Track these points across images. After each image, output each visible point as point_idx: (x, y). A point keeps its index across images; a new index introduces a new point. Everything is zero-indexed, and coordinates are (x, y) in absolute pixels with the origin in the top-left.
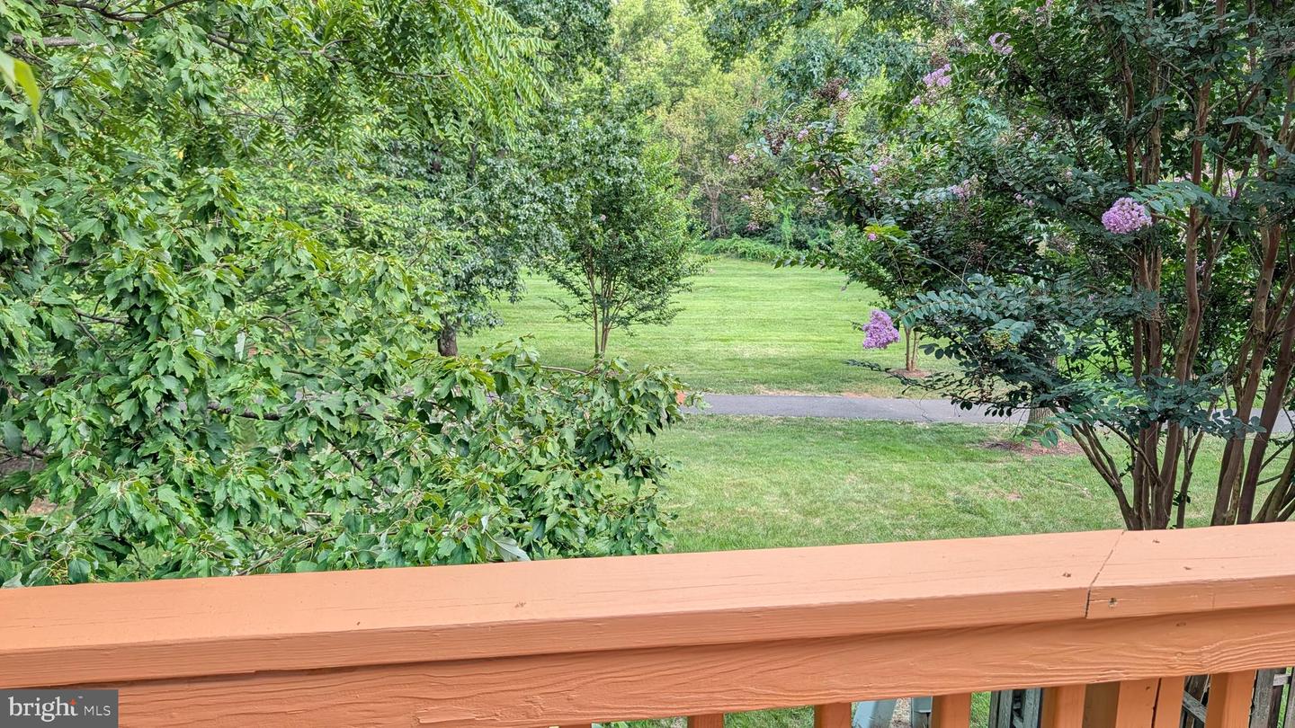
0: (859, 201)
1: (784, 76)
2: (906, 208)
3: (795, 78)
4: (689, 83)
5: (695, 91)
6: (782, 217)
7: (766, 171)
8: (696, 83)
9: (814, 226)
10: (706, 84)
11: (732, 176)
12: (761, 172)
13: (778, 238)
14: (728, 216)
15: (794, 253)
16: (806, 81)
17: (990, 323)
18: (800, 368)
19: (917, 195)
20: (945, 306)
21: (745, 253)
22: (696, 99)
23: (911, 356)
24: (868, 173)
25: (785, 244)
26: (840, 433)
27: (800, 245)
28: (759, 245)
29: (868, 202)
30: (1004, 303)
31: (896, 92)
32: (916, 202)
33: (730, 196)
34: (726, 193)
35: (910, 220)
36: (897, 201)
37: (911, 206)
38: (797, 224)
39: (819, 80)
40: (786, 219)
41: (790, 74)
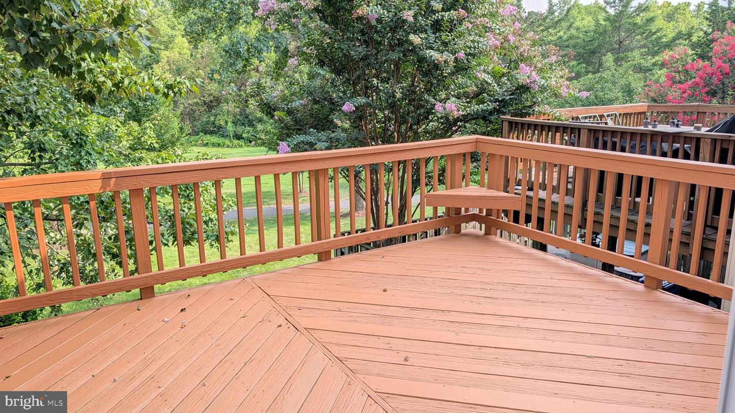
0: (270, 107)
1: (227, 52)
2: (286, 109)
3: (232, 53)
4: (163, 48)
5: (167, 53)
6: (226, 122)
7: (214, 97)
8: (167, 48)
9: (245, 126)
10: (172, 48)
11: (195, 100)
12: (212, 98)
13: (226, 134)
14: (196, 123)
15: (236, 142)
16: (238, 54)
17: (316, 144)
18: (248, 197)
19: (290, 104)
20: (302, 139)
21: (208, 143)
22: (168, 57)
23: (301, 185)
24: (272, 97)
25: (230, 137)
26: (272, 221)
27: (238, 137)
28: (214, 139)
29: (273, 107)
30: (320, 138)
31: (280, 59)
32: (289, 107)
33: (195, 112)
34: (192, 110)
35: (290, 112)
36: (283, 106)
37: (288, 108)
38: (236, 125)
39: (244, 54)
40: (229, 123)
41: (230, 51)
